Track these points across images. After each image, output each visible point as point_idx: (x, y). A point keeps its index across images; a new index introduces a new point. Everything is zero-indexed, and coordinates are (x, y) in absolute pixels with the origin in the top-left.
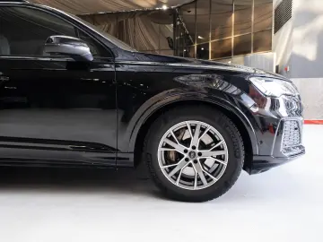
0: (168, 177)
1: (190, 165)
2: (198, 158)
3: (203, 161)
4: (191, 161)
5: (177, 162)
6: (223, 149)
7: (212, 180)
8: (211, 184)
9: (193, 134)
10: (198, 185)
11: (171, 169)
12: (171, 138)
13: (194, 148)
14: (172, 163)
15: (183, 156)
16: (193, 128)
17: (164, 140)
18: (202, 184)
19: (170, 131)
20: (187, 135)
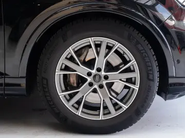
0: (69, 105)
1: (95, 91)
2: (104, 82)
3: (110, 85)
4: (96, 86)
5: (78, 87)
6: (134, 71)
7: (121, 107)
8: (120, 112)
9: (98, 53)
10: (104, 114)
11: (72, 96)
12: (71, 59)
13: (99, 70)
14: (73, 88)
15: (86, 80)
16: (98, 46)
17: (62, 61)
18: (110, 113)
19: (70, 51)
20: (91, 54)
